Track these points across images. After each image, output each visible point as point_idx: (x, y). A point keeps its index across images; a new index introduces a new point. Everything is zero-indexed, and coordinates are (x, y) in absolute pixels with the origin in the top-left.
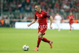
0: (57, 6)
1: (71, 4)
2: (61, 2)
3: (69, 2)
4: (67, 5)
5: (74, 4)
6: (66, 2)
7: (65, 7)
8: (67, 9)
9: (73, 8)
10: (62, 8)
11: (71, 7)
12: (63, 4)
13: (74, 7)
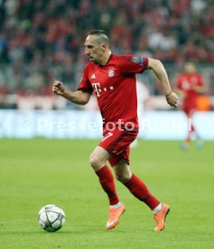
0: (121, 36)
1: (180, 29)
2: (137, 19)
3: (173, 22)
4: (166, 31)
5: (194, 29)
6: (160, 22)
7: (156, 40)
8: (165, 51)
9: (189, 47)
10: (141, 45)
11: (182, 41)
12: (148, 30)
13: (197, 43)
